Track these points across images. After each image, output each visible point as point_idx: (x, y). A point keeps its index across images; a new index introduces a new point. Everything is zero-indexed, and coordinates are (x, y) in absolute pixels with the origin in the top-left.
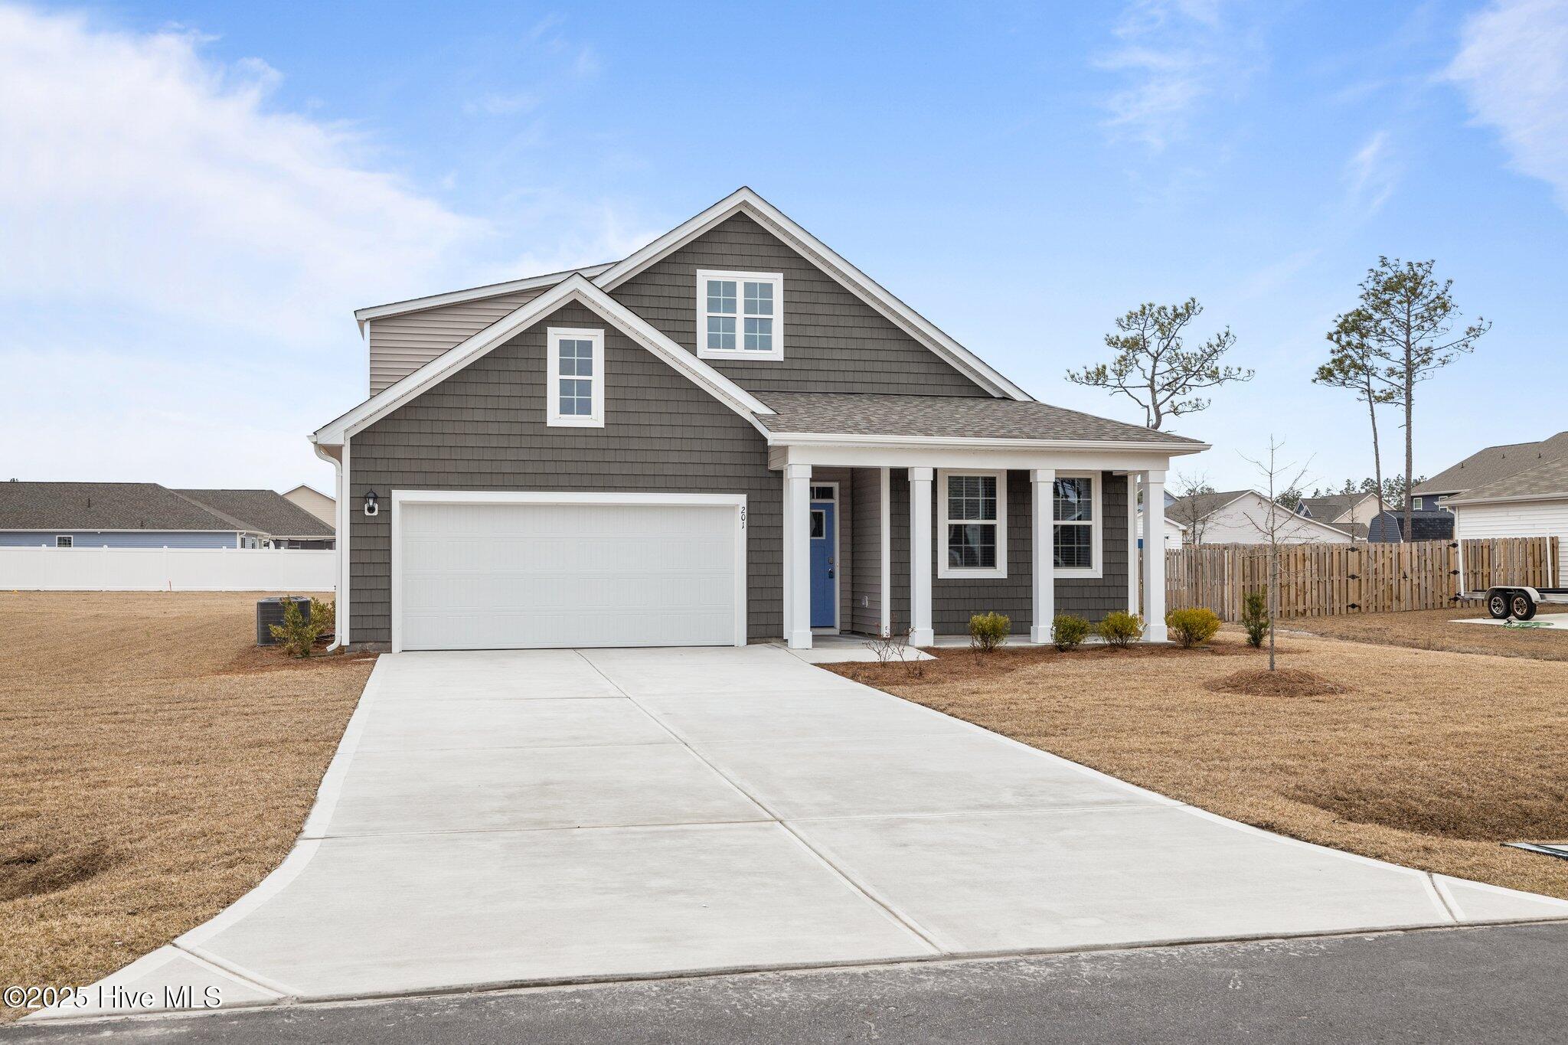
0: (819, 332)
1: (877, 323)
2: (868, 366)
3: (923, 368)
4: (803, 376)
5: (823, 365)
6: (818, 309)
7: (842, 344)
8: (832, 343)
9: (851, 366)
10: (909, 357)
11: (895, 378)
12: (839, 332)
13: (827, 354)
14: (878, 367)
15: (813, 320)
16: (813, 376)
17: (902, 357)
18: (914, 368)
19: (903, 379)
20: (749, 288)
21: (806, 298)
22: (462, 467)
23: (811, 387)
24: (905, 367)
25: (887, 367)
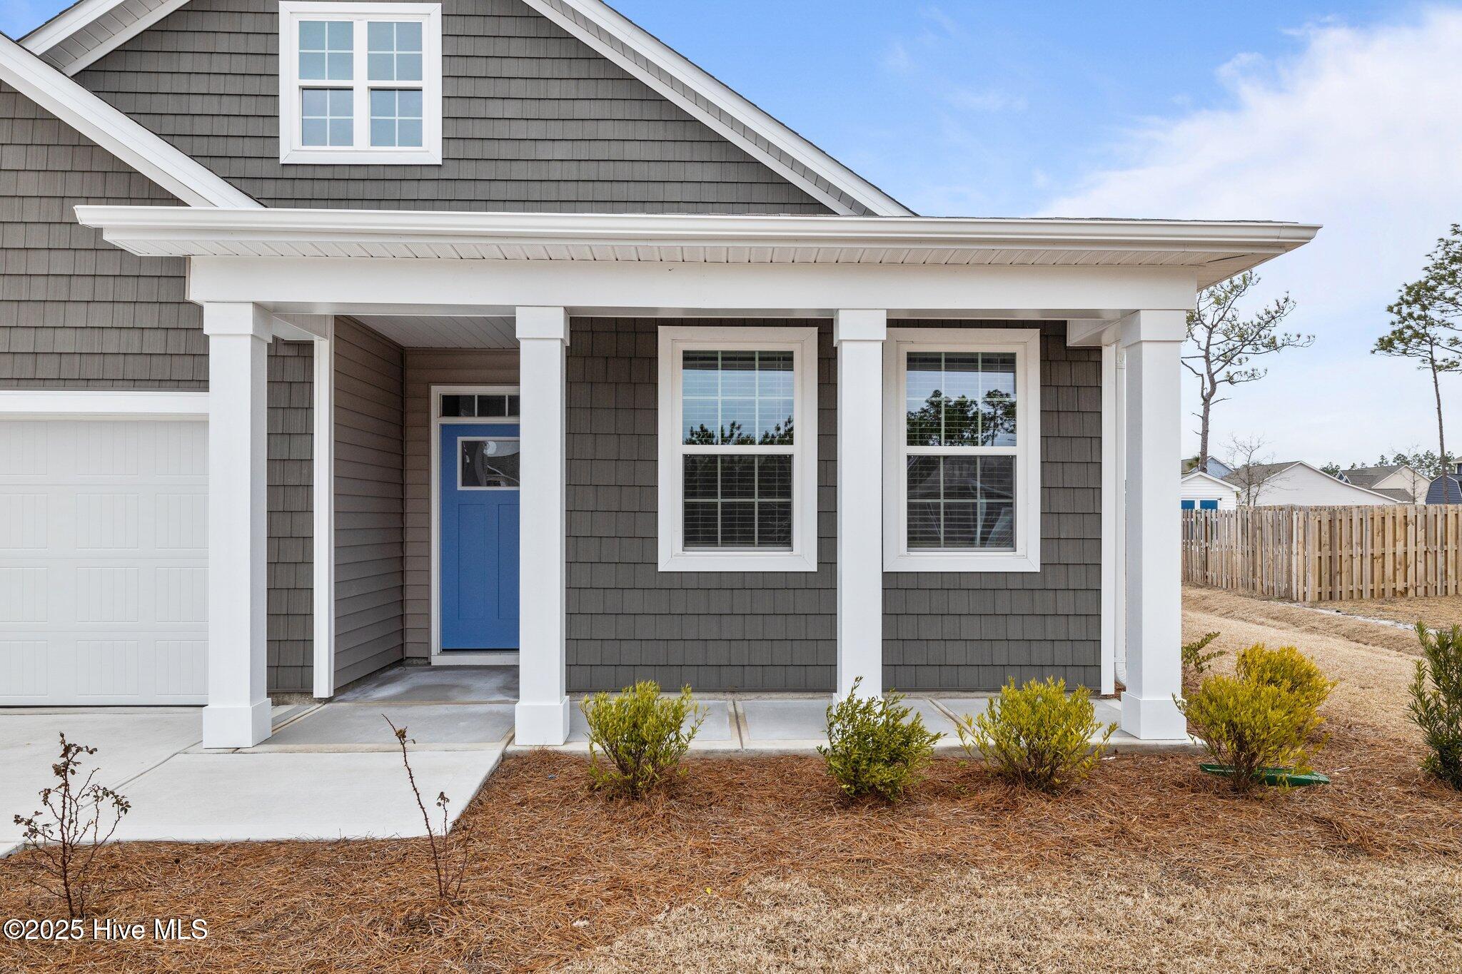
0: (512, 109)
1: (622, 90)
2: (606, 171)
3: (710, 173)
4: (480, 192)
5: (519, 171)
6: (510, 68)
7: (555, 130)
8: (535, 130)
9: (572, 171)
10: (683, 152)
12: (549, 110)
13: (527, 151)
14: (624, 171)
15: (501, 88)
16: (499, 191)
17: (672, 152)
18: (695, 172)
19: (673, 194)
20: (378, 31)
21: (487, 47)
24: (677, 172)
25: (640, 171)
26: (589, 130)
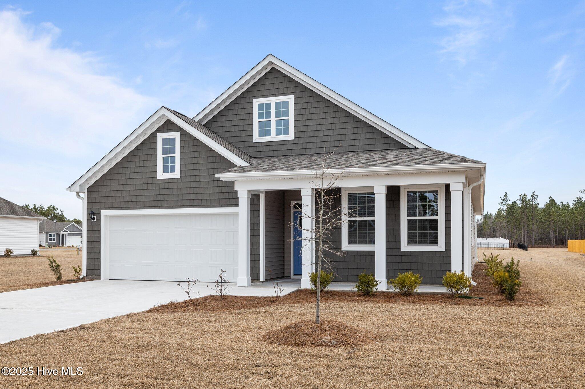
0: (312, 122)
1: (343, 114)
2: (338, 138)
3: (368, 136)
4: (304, 146)
5: (314, 140)
6: (312, 111)
7: (324, 127)
8: (319, 128)
9: (329, 139)
10: (360, 130)
11: (352, 143)
12: (323, 122)
13: (317, 134)
14: (343, 137)
15: (310, 117)
16: (309, 146)
17: (356, 131)
18: (363, 136)
19: (357, 143)
20: (277, 104)
21: (305, 106)
22: (126, 199)
23: (308, 152)
24: (358, 136)
25: (348, 137)
26: (333, 126)
